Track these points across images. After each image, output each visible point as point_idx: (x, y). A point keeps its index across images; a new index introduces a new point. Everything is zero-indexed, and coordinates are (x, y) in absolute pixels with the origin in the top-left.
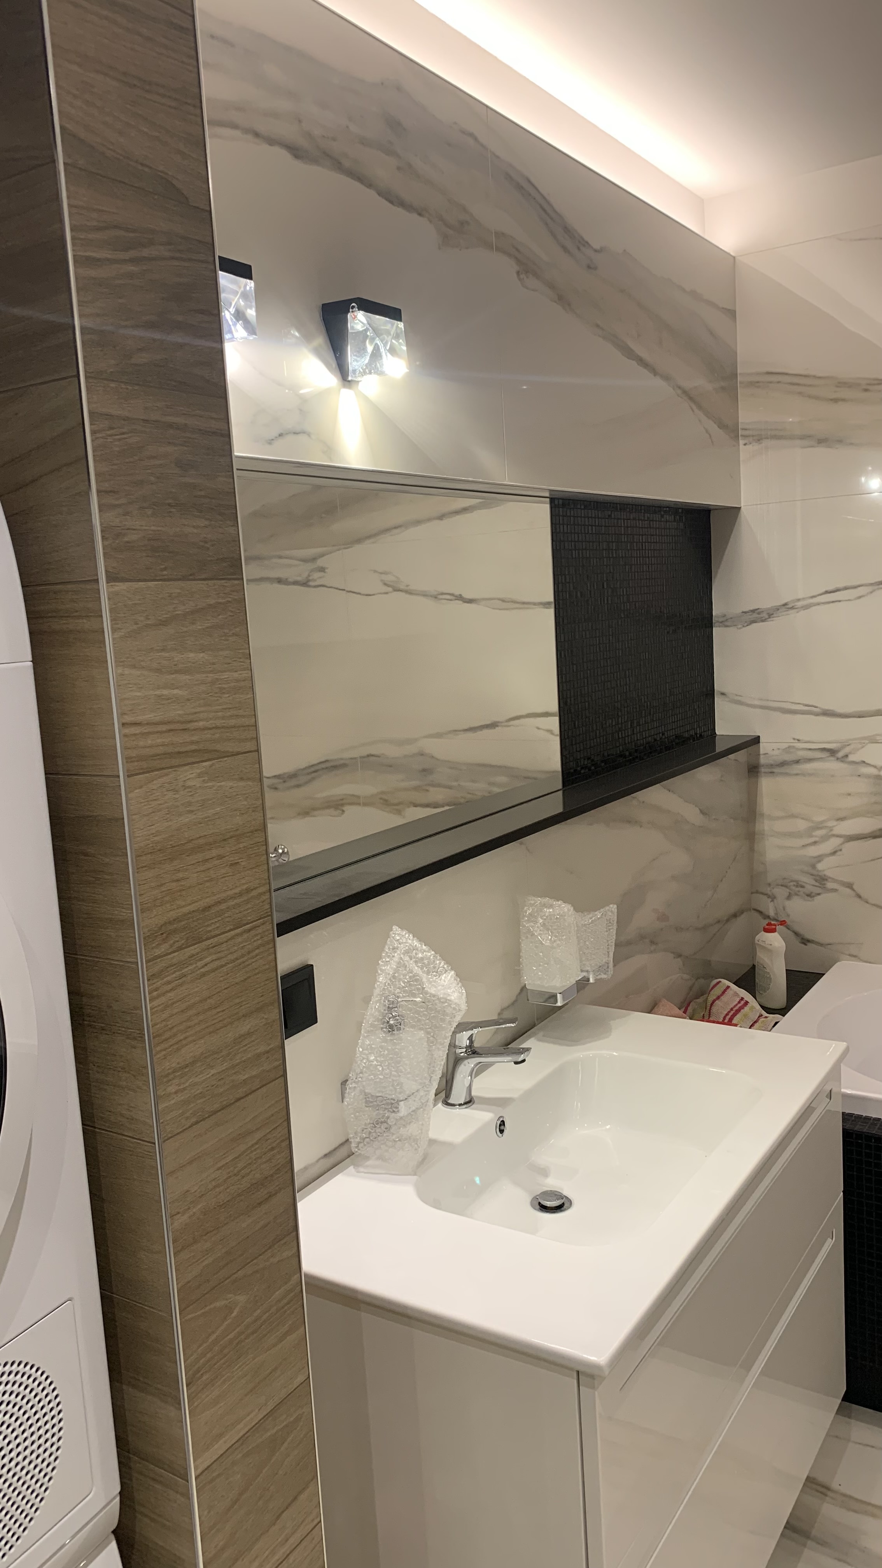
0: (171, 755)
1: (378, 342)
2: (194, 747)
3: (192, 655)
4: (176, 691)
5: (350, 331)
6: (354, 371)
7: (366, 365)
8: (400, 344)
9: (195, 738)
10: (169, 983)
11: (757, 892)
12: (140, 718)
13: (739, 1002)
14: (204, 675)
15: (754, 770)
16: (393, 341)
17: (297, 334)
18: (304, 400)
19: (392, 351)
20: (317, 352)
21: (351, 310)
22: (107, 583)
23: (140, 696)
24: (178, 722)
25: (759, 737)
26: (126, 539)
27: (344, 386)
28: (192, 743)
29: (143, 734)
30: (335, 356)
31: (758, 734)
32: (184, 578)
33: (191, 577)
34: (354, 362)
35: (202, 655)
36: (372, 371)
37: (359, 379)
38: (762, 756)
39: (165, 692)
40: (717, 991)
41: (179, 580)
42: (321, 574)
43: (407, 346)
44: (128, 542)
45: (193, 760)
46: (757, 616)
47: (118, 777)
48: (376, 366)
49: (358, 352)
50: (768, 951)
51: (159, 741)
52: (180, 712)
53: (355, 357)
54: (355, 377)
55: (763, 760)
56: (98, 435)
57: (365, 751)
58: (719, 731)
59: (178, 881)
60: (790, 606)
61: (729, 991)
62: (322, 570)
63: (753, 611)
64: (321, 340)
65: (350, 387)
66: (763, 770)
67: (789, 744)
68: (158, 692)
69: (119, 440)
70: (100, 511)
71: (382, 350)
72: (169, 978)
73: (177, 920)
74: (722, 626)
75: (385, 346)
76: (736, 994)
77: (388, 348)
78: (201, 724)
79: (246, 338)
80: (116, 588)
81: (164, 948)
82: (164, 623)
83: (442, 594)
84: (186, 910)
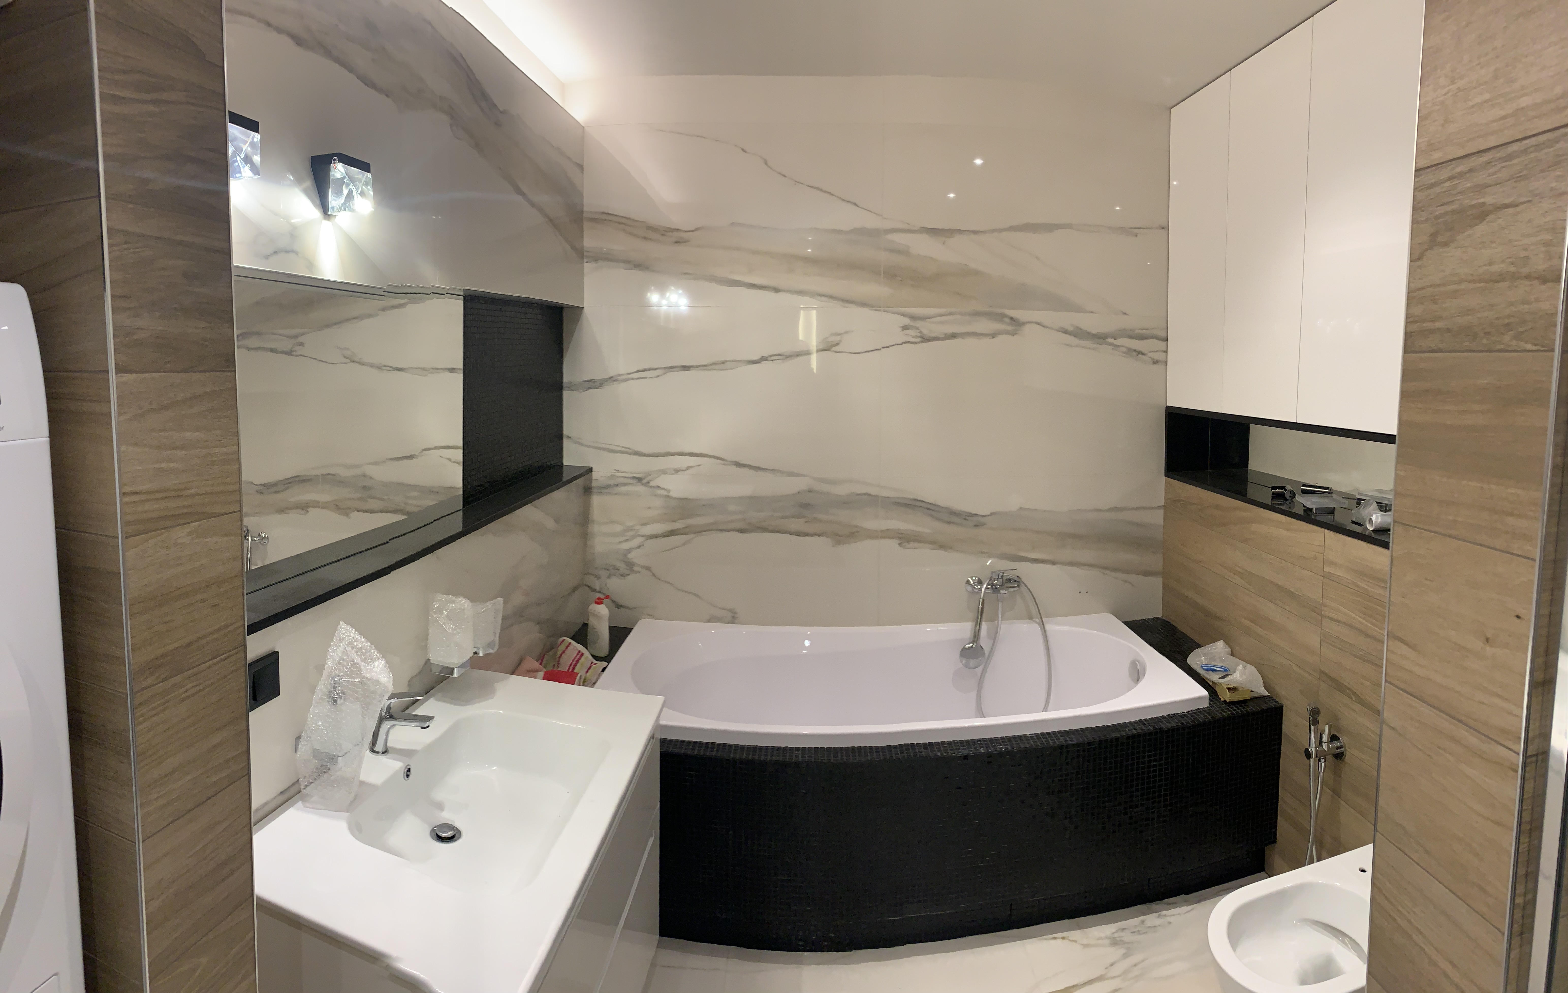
0: (165, 518)
1: (352, 187)
2: (185, 511)
3: (188, 434)
4: (172, 465)
5: (331, 178)
6: (333, 208)
7: (342, 204)
8: (368, 190)
9: (186, 503)
10: (154, 709)
11: (588, 573)
12: (140, 488)
13: (578, 654)
14: (198, 450)
15: (588, 490)
16: (363, 187)
17: (291, 178)
18: (294, 228)
19: (362, 194)
20: (306, 192)
21: (333, 162)
22: (116, 374)
23: (140, 470)
24: (174, 490)
25: (592, 467)
26: (135, 337)
27: (325, 219)
28: (184, 507)
29: (143, 501)
30: (320, 196)
31: (591, 466)
32: (185, 371)
33: (191, 369)
34: (334, 201)
35: (197, 434)
36: (347, 209)
37: (335, 214)
38: (593, 481)
39: (163, 465)
40: (562, 647)
41: (181, 371)
42: (301, 347)
43: (373, 191)
44: (136, 340)
45: (184, 521)
46: (593, 384)
47: (117, 538)
48: (349, 205)
49: (337, 194)
50: (598, 617)
51: (156, 506)
52: (176, 482)
53: (334, 198)
54: (334, 212)
55: (594, 484)
56: (115, 248)
57: (325, 472)
58: (566, 462)
59: (165, 623)
60: (614, 379)
61: (571, 647)
62: (302, 344)
63: (590, 381)
64: (309, 183)
65: (329, 220)
66: (594, 490)
67: (613, 473)
68: (156, 466)
69: (134, 253)
70: (113, 313)
71: (355, 193)
72: (154, 705)
73: (164, 656)
74: (569, 390)
75: (357, 190)
76: (575, 648)
77: (359, 192)
78: (193, 491)
79: (252, 177)
80: (124, 379)
81: (149, 681)
82: (164, 408)
83: (385, 366)
84: (171, 647)
